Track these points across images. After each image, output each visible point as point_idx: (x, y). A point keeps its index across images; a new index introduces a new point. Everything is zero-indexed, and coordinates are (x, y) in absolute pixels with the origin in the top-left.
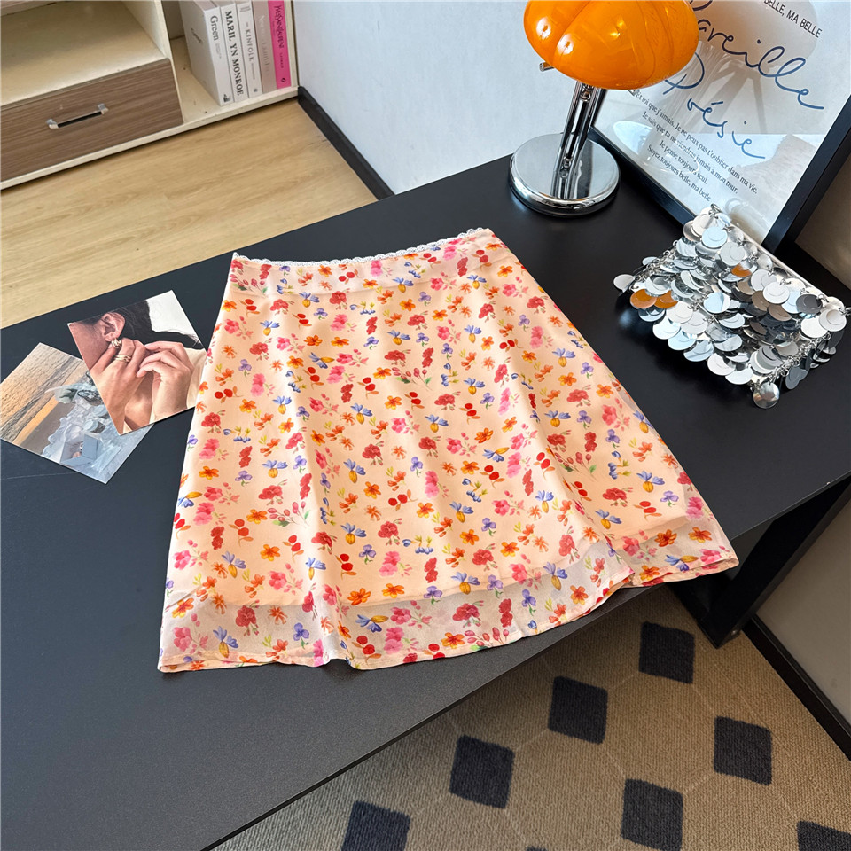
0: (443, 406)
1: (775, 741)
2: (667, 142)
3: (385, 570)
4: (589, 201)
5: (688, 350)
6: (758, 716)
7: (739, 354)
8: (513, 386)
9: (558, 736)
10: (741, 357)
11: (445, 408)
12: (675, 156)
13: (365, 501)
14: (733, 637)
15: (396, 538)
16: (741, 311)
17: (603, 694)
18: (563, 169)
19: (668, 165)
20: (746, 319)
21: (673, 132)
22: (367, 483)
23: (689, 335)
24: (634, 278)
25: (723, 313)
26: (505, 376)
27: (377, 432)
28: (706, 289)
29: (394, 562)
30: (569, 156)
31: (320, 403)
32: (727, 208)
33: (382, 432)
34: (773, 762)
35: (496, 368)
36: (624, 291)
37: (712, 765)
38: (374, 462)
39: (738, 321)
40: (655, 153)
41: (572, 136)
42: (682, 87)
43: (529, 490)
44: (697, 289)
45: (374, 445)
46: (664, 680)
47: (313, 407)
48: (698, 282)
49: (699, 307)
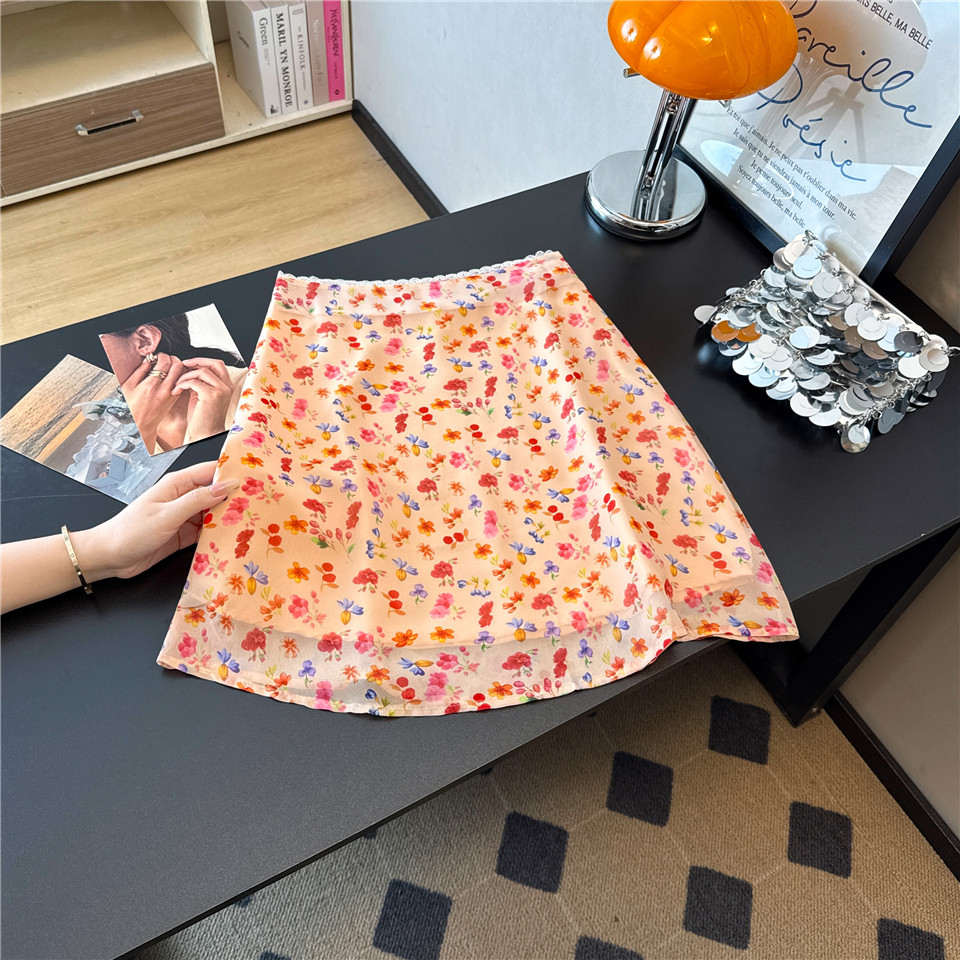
0: (505, 440)
1: (856, 830)
2: (760, 161)
3: (436, 613)
4: (671, 224)
5: (770, 387)
6: (838, 802)
7: (827, 393)
8: (580, 422)
9: (616, 816)
10: (828, 397)
11: (508, 442)
12: (767, 178)
13: (419, 538)
14: (813, 715)
15: (450, 578)
16: (832, 347)
17: (668, 773)
18: (644, 188)
19: (760, 188)
20: (836, 356)
21: (767, 151)
22: (421, 519)
23: (771, 372)
24: (716, 309)
25: (811, 349)
26: (572, 411)
27: (433, 466)
28: (794, 323)
29: (447, 605)
30: (652, 174)
31: (373, 432)
32: (823, 235)
33: (439, 465)
34: (852, 853)
35: (563, 403)
36: (705, 322)
37: (785, 854)
38: (429, 497)
39: (828, 357)
40: (745, 174)
41: (655, 154)
42: (779, 102)
43: (596, 535)
44: (784, 322)
45: (430, 478)
46: (736, 760)
47: (363, 437)
48: (786, 314)
49: (784, 342)
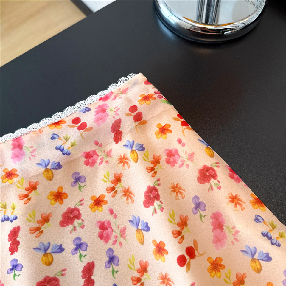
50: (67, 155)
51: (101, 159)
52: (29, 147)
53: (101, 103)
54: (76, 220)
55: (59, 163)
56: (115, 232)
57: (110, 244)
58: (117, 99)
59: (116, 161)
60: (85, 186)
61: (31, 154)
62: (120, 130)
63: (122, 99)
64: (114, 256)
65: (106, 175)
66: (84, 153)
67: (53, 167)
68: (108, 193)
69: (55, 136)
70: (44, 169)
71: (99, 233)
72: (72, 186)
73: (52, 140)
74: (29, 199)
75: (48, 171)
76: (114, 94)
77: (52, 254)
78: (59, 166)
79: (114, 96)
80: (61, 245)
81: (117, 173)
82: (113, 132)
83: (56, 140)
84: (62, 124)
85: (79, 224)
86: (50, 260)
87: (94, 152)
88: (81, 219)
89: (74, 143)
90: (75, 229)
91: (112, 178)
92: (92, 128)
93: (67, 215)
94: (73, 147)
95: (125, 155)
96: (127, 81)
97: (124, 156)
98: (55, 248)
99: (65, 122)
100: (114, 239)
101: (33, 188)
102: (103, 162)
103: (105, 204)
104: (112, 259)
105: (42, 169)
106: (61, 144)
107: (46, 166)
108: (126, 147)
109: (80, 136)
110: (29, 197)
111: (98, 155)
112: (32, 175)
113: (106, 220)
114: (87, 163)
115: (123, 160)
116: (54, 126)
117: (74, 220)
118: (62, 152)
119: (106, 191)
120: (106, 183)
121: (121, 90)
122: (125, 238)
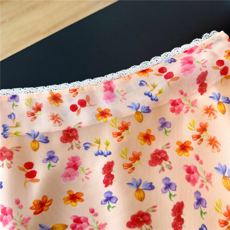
50: (155, 101)
51: (186, 108)
52: (120, 90)
53: (186, 55)
54: (164, 161)
55: (148, 107)
56: (201, 176)
57: (197, 187)
58: (202, 52)
59: (202, 111)
60: (171, 131)
61: (122, 97)
62: (205, 82)
63: (208, 53)
64: (201, 198)
65: (192, 123)
66: (171, 100)
67: (143, 111)
68: (194, 140)
69: (143, 83)
70: (135, 111)
71: (186, 176)
72: (159, 130)
73: (141, 86)
74: (122, 138)
75: (138, 113)
76: (198, 48)
77: (144, 190)
78: (148, 110)
79: (199, 50)
80: (151, 183)
81: (202, 122)
82: (198, 84)
83: (144, 86)
84: (149, 73)
85: (167, 165)
86: (142, 196)
87: (180, 101)
88: (168, 161)
89: (161, 91)
90: (163, 169)
91: (198, 127)
92: (179, 78)
93: (155, 156)
94: (161, 94)
95: (212, 106)
96: (210, 37)
97: (210, 107)
98: (146, 185)
99: (152, 71)
100: (201, 183)
101: (125, 127)
102: (189, 111)
103: (191, 150)
104: (200, 201)
105: (133, 112)
106: (149, 91)
107: (137, 109)
108: (212, 99)
109: (167, 84)
110: (122, 135)
111: (183, 104)
112: (124, 115)
113: (193, 165)
114: (173, 111)
115: (209, 111)
116: (142, 73)
117: (162, 161)
118: (150, 98)
119: (192, 138)
120: (191, 131)
121: (205, 45)
122: (211, 183)
